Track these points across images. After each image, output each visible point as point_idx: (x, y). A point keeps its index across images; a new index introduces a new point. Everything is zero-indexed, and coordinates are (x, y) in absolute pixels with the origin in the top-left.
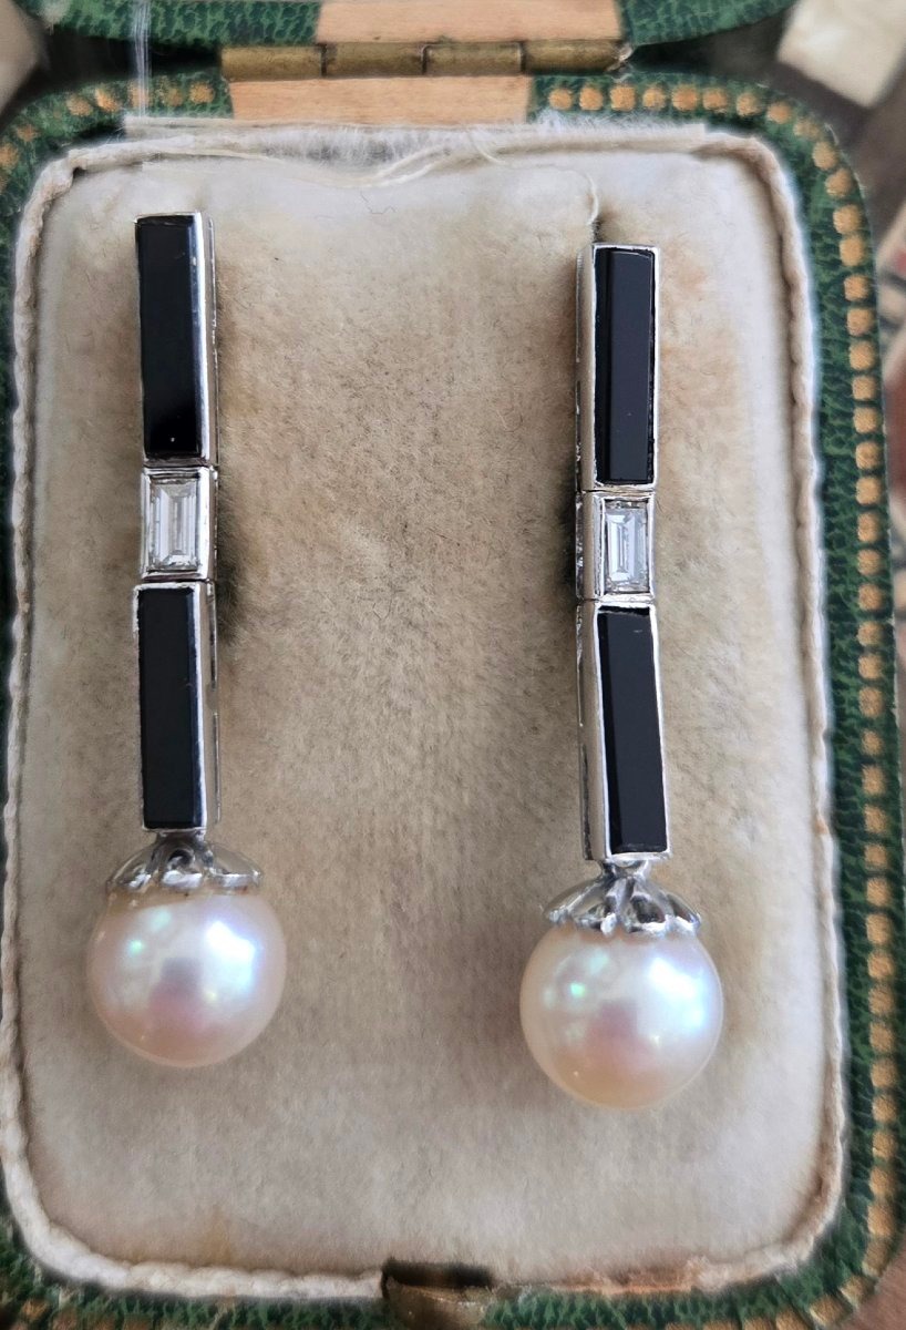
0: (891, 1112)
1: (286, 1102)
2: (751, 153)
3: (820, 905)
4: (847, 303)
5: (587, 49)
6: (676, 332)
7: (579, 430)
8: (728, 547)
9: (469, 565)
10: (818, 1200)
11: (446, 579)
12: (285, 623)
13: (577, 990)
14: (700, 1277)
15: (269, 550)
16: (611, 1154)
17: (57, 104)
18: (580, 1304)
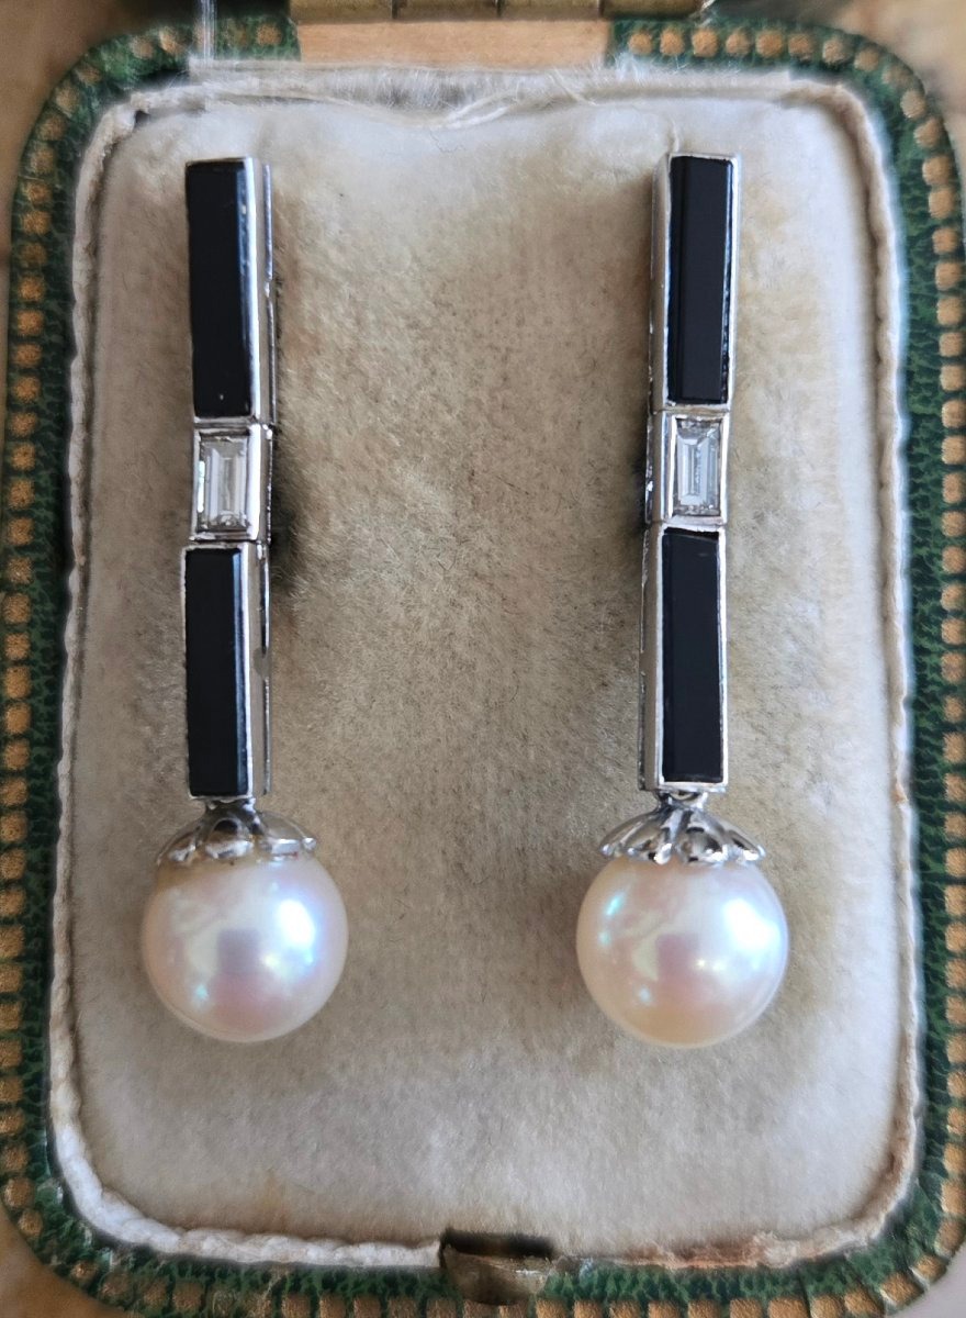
1: (343, 1067)
2: (838, 102)
3: (897, 876)
4: (936, 257)
6: (756, 275)
7: (652, 349)
8: (808, 499)
9: (538, 515)
10: (889, 1177)
11: (513, 529)
12: (347, 572)
14: (766, 1252)
15: (332, 498)
16: (678, 1125)
17: (120, 46)
18: (643, 1277)
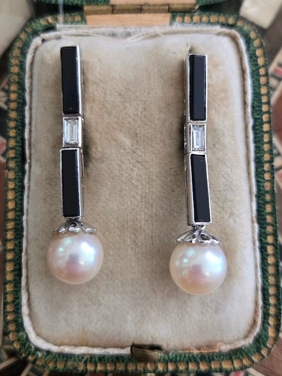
0: (275, 301)
1: (103, 298)
2: (233, 34)
3: (254, 243)
4: (260, 76)
5: (187, 6)
6: (212, 80)
7: (185, 106)
8: (227, 140)
9: (154, 145)
10: (254, 326)
11: (148, 149)
12: (103, 162)
13: (185, 261)
14: (221, 348)
15: (98, 141)
16: (196, 312)
17: (37, 22)
18: (187, 355)
